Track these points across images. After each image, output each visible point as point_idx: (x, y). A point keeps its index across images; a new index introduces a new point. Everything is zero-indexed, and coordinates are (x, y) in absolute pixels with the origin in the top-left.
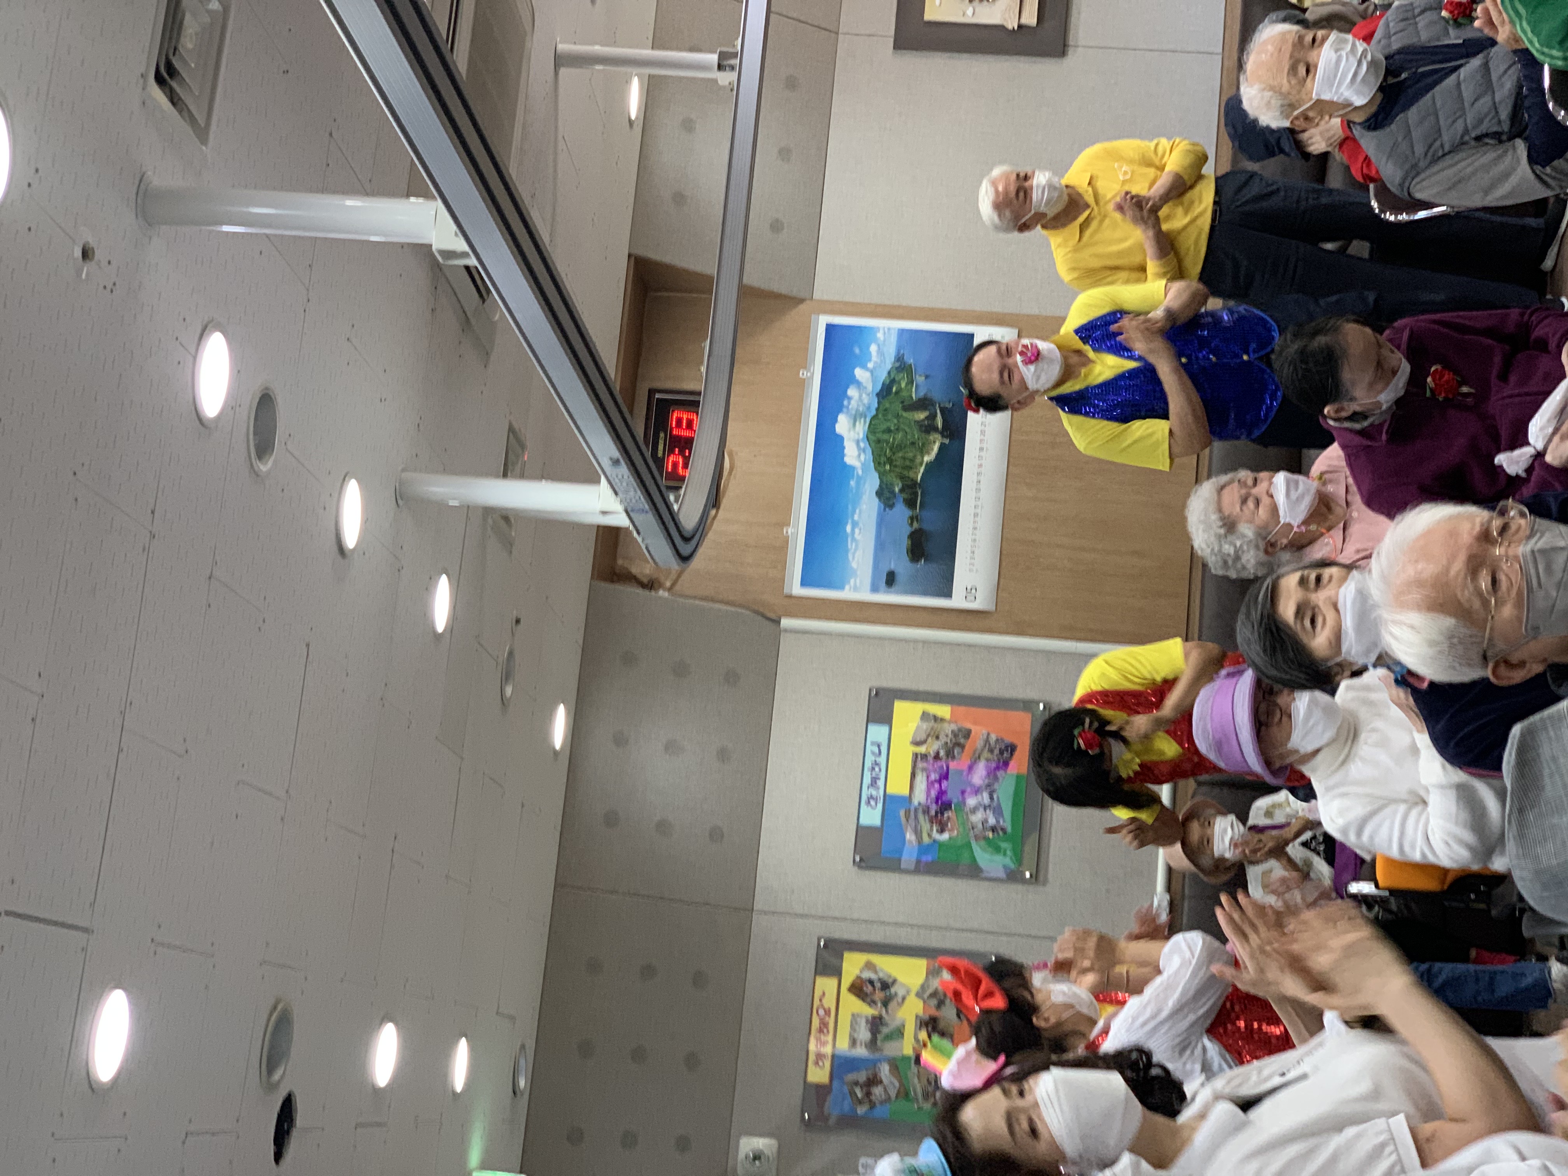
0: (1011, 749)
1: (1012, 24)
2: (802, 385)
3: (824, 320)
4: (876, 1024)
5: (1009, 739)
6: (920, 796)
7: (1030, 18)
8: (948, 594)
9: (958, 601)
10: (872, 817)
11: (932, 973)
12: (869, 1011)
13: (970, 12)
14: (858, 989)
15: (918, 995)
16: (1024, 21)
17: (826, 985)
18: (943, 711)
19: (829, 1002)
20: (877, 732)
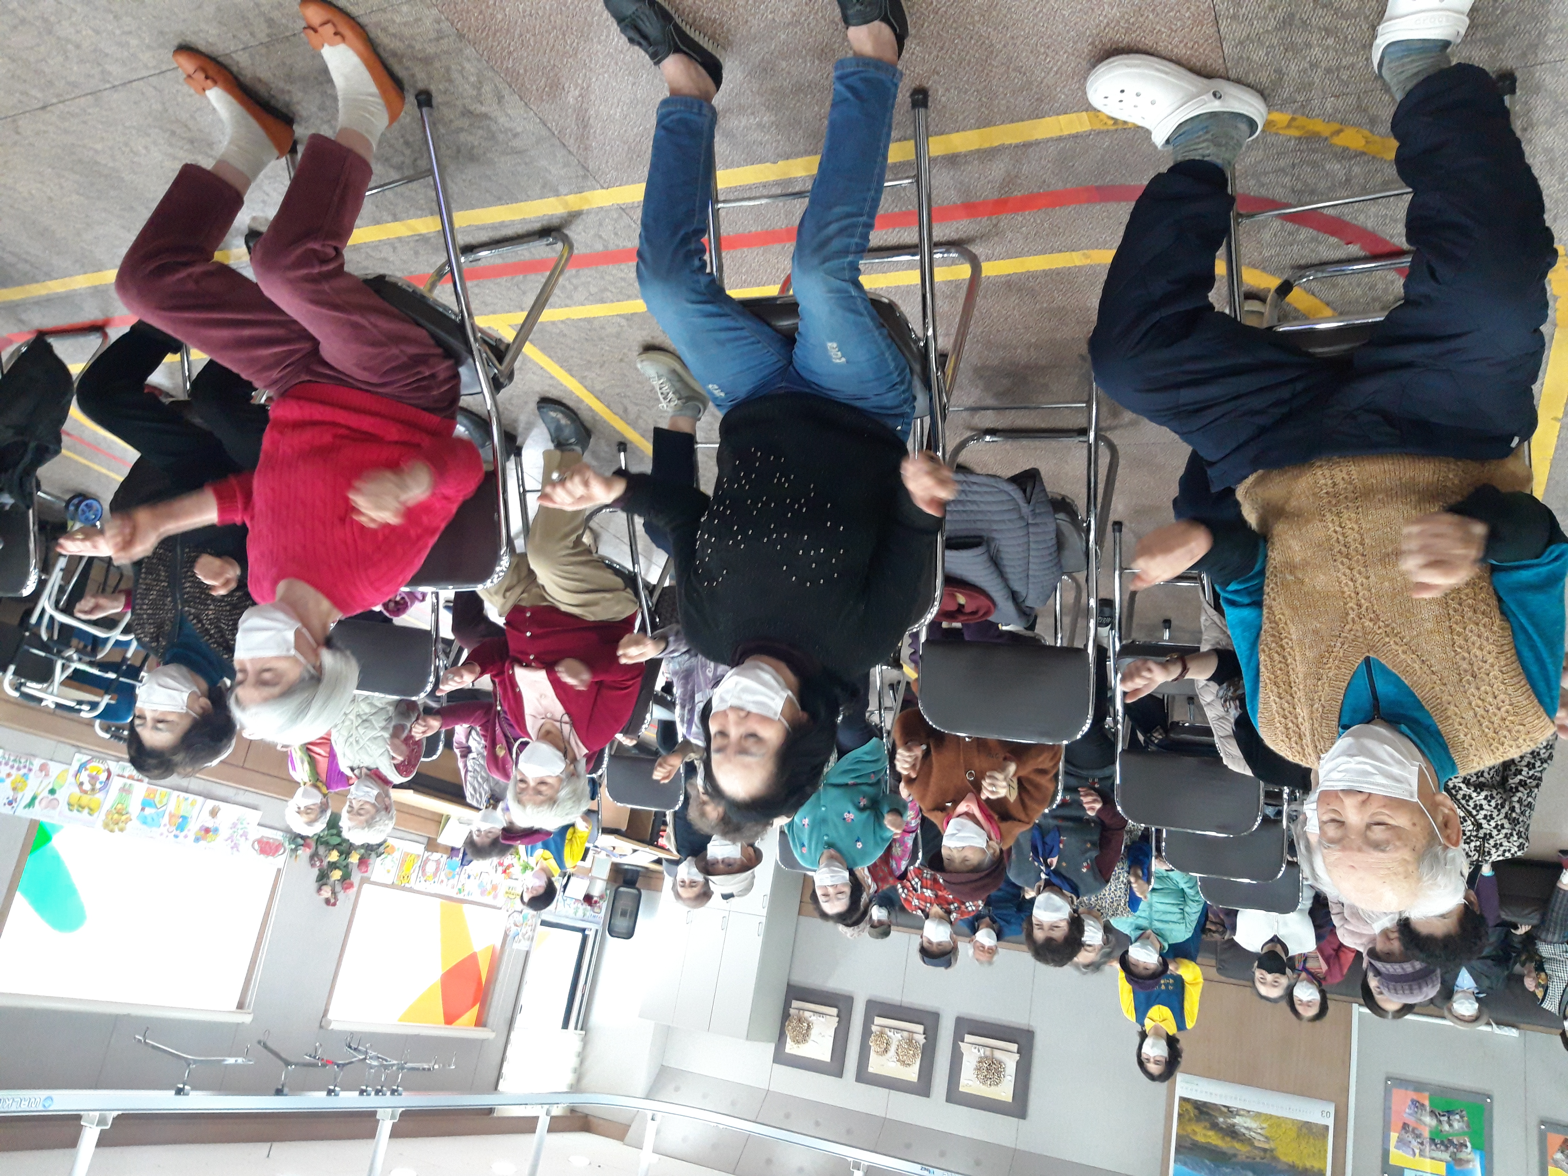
0: (1415, 1102)
1: (1017, 1057)
5: (1410, 1102)
6: (1444, 1156)
7: (1014, 1047)
8: (1324, 1127)
13: (1009, 1078)
16: (1015, 1050)
18: (1394, 1135)
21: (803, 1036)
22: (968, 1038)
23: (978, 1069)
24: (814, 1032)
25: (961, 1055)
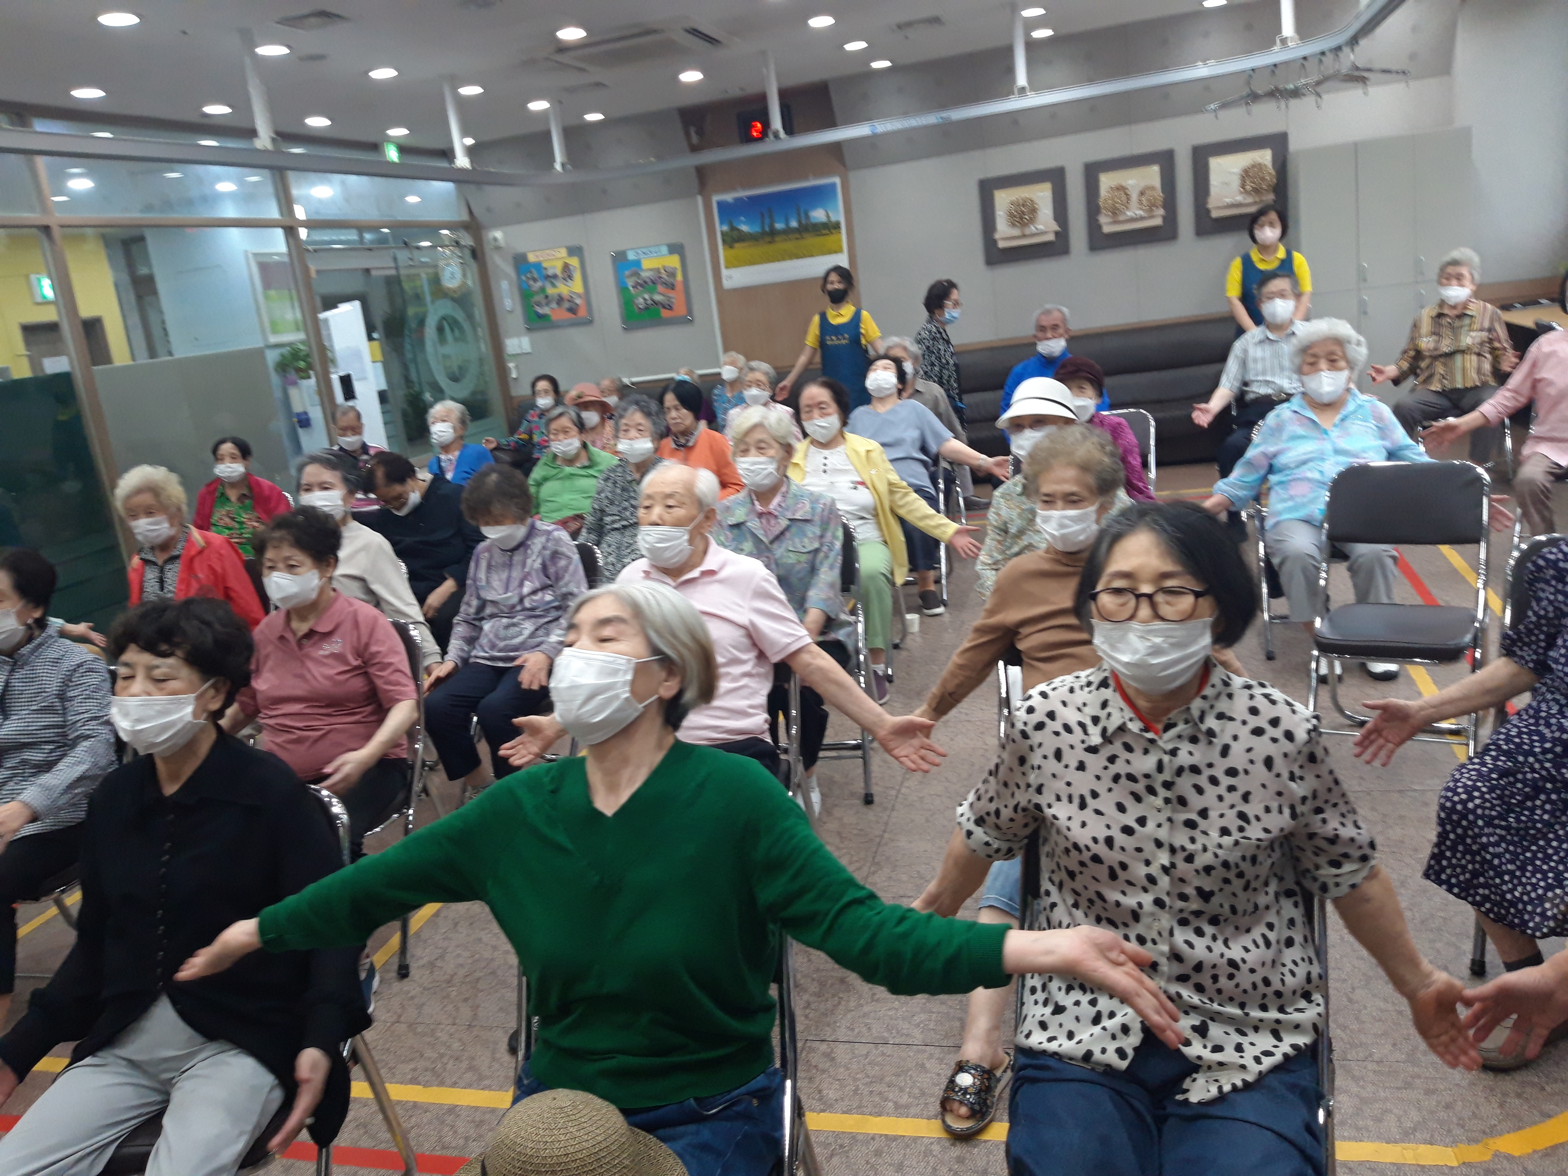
0: (670, 308)
1: (998, 236)
2: (805, 177)
3: (837, 180)
4: (555, 276)
5: (674, 307)
6: (644, 275)
7: (1002, 244)
8: (727, 267)
9: (725, 272)
10: (631, 256)
11: (579, 295)
12: (558, 271)
13: (1001, 214)
14: (566, 267)
15: (571, 292)
17: (563, 252)
18: (679, 277)
19: (558, 255)
20: (664, 250)
21: (1246, 174)
22: (1051, 237)
23: (1034, 210)
24: (1236, 182)
25: (1056, 219)
